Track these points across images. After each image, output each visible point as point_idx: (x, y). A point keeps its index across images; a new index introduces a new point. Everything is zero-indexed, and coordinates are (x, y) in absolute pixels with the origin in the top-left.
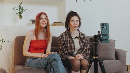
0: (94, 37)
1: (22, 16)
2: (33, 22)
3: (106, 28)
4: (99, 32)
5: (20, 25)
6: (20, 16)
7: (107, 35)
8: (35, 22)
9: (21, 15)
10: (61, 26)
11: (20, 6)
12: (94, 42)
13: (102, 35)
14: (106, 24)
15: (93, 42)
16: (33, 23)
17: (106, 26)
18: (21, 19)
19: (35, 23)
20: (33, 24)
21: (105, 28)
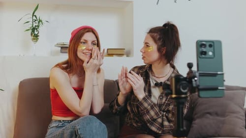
0: (173, 79)
1: (38, 36)
2: (62, 48)
3: (214, 53)
4: (190, 66)
5: (35, 55)
6: (34, 36)
7: (216, 75)
8: (66, 47)
9: (36, 33)
10: (125, 56)
11: (35, 14)
12: (174, 96)
13: (197, 74)
14: (213, 42)
15: (171, 94)
16: (63, 51)
17: (212, 48)
18: (36, 41)
19: (67, 50)
20: (61, 52)
21: (211, 53)
